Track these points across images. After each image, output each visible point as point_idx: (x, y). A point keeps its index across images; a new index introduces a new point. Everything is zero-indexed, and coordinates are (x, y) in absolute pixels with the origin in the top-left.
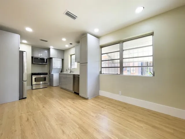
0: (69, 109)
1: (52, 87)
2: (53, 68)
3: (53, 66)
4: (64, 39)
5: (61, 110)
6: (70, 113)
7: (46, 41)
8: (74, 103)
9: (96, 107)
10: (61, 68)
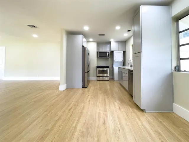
0: (107, 116)
1: (113, 81)
2: (114, 61)
3: (114, 59)
4: (118, 28)
5: (99, 112)
6: (104, 122)
7: (104, 35)
8: (120, 108)
9: (150, 134)
10: (123, 61)
